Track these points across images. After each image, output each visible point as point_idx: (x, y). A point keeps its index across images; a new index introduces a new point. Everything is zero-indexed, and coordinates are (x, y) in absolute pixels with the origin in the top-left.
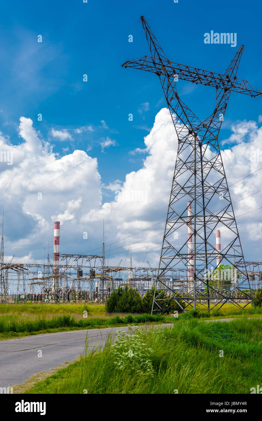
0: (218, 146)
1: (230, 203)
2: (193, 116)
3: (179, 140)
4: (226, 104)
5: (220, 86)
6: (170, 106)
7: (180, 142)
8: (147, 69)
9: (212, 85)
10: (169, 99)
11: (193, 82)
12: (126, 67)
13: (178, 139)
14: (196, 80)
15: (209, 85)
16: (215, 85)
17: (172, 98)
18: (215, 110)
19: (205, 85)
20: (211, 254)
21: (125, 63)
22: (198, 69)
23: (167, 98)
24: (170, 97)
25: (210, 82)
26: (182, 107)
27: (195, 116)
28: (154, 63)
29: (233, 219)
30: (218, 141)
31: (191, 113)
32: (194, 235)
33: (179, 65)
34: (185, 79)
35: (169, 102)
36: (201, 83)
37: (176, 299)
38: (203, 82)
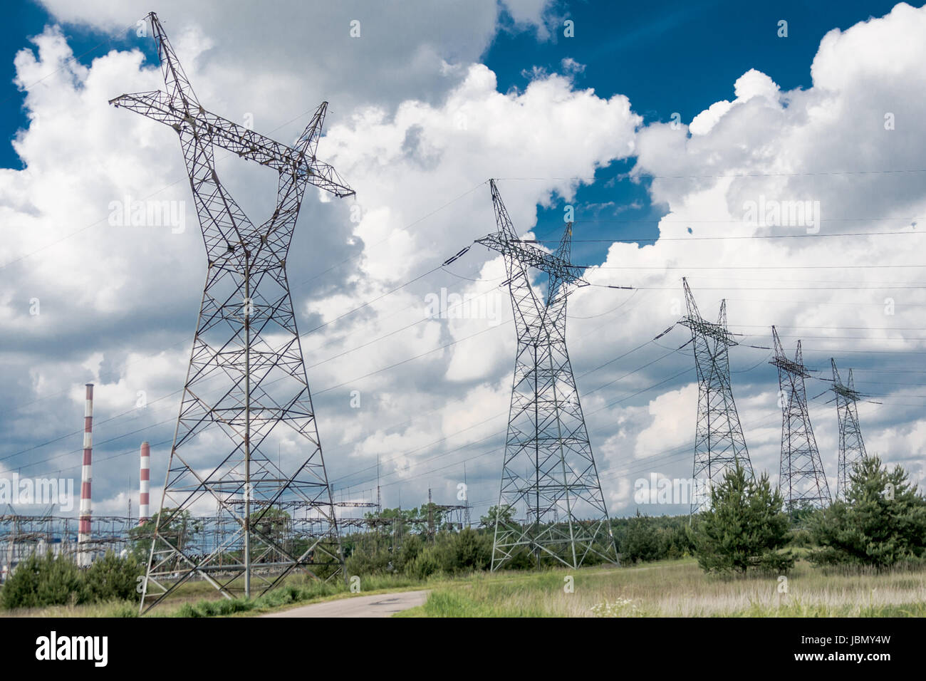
0: (286, 278)
1: (306, 386)
2: (243, 218)
3: (210, 262)
4: (299, 204)
5: (287, 169)
6: (197, 194)
7: (211, 265)
8: (157, 117)
9: (273, 166)
10: (195, 181)
11: (240, 154)
12: (116, 106)
13: (209, 260)
14: (248, 153)
15: (267, 165)
16: (277, 167)
17: (204, 180)
18: (276, 213)
19: (261, 163)
20: (259, 481)
21: (118, 99)
22: (252, 132)
23: (191, 179)
24: (200, 176)
25: (271, 160)
26: (224, 199)
27: (246, 220)
28: (171, 107)
29: (311, 416)
30: (285, 270)
31: (239, 212)
32: (244, 444)
33: (218, 118)
34: (226, 147)
35: (196, 187)
36: (254, 159)
37: (204, 571)
38: (258, 156)
